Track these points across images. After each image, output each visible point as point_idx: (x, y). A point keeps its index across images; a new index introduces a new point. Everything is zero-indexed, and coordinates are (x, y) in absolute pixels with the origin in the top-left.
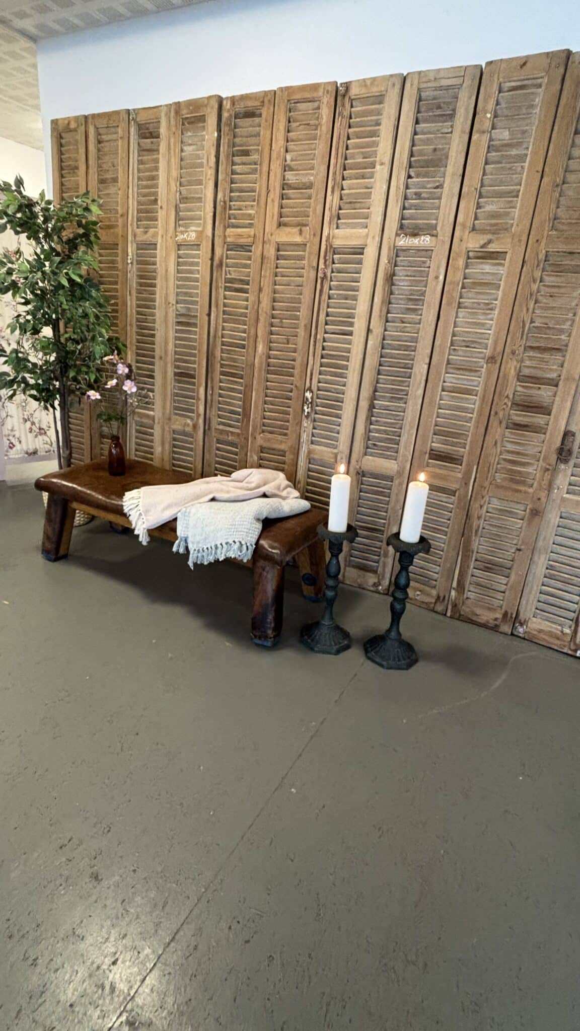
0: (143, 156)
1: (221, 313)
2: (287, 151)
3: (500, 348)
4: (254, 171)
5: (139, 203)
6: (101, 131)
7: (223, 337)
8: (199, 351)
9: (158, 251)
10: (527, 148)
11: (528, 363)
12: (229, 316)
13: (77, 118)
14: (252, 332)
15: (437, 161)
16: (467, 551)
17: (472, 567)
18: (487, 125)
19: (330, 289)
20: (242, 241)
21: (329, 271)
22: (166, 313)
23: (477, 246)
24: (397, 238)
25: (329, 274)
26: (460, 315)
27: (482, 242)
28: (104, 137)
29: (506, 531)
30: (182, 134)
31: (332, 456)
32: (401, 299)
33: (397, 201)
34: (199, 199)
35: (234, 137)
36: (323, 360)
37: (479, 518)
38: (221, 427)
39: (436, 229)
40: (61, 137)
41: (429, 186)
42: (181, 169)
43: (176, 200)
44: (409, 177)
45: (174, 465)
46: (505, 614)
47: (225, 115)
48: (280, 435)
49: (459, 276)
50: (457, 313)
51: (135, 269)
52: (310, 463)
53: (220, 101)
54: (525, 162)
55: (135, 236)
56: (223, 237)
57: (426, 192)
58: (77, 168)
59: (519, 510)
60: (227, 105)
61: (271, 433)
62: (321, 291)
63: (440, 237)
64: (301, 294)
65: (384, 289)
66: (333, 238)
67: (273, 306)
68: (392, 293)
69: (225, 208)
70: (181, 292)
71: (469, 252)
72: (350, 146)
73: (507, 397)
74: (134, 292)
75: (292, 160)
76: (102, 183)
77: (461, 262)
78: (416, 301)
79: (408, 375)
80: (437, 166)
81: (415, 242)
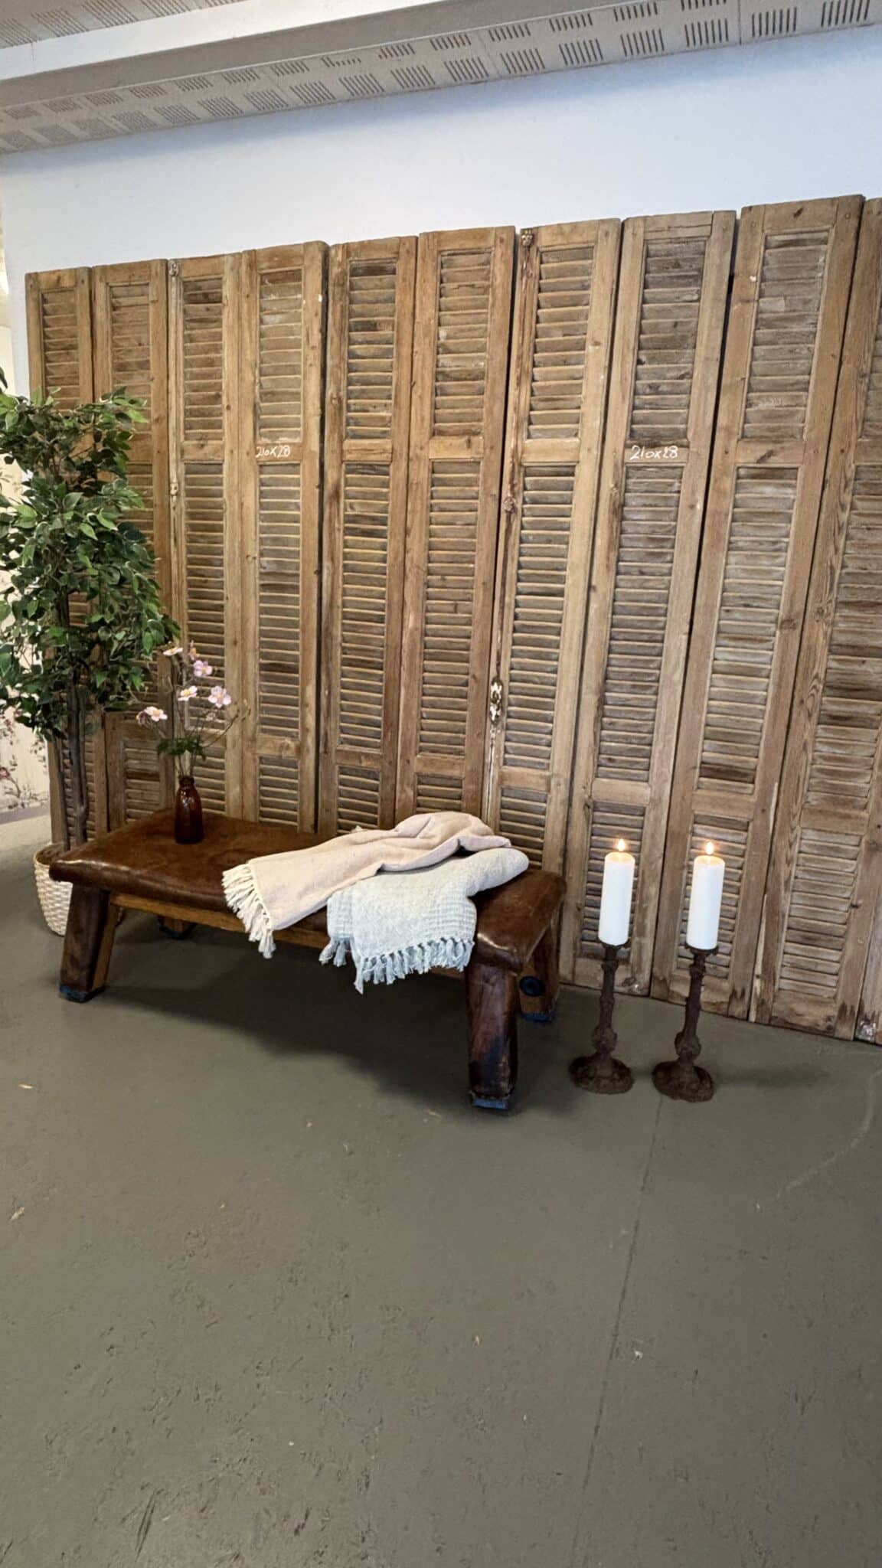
0: (192, 329)
1: (341, 569)
2: (439, 325)
3: (799, 606)
4: (387, 354)
5: (188, 401)
6: (116, 291)
7: (344, 606)
8: (304, 631)
9: (225, 475)
10: (815, 324)
11: (842, 626)
12: (353, 573)
13: (74, 272)
14: (396, 597)
15: (681, 340)
16: (774, 913)
17: (783, 940)
18: (754, 292)
19: (522, 528)
20: (373, 458)
21: (520, 500)
22: (243, 571)
23: (752, 459)
24: (628, 452)
25: (519, 506)
26: (732, 560)
27: (759, 454)
28: (124, 301)
29: (831, 879)
30: (261, 297)
31: (542, 781)
32: (639, 540)
33: (624, 397)
34: (296, 396)
35: (351, 302)
36: (516, 635)
37: (789, 862)
38: (347, 747)
39: (686, 437)
40: (45, 301)
41: (669, 375)
42: (261, 348)
43: (255, 398)
44: (639, 362)
45: (263, 814)
46: (843, 1009)
47: (335, 271)
48: (450, 753)
49: (727, 504)
50: (727, 555)
51: (183, 505)
52: (503, 795)
53: (326, 251)
54: (813, 342)
55: (182, 452)
56: (338, 451)
57: (668, 384)
58: (74, 347)
59: (848, 843)
60: (338, 257)
61: (433, 751)
62: (508, 531)
63: (693, 449)
64: (473, 536)
65: (612, 527)
66: (523, 453)
67: (429, 557)
68: (622, 532)
69: (340, 409)
70: (267, 538)
71: (739, 468)
72: (541, 319)
73: (816, 677)
74: (183, 541)
75: (448, 338)
76: (120, 371)
77: (728, 483)
78: (661, 543)
79: (657, 651)
80: (680, 347)
81: (656, 455)
